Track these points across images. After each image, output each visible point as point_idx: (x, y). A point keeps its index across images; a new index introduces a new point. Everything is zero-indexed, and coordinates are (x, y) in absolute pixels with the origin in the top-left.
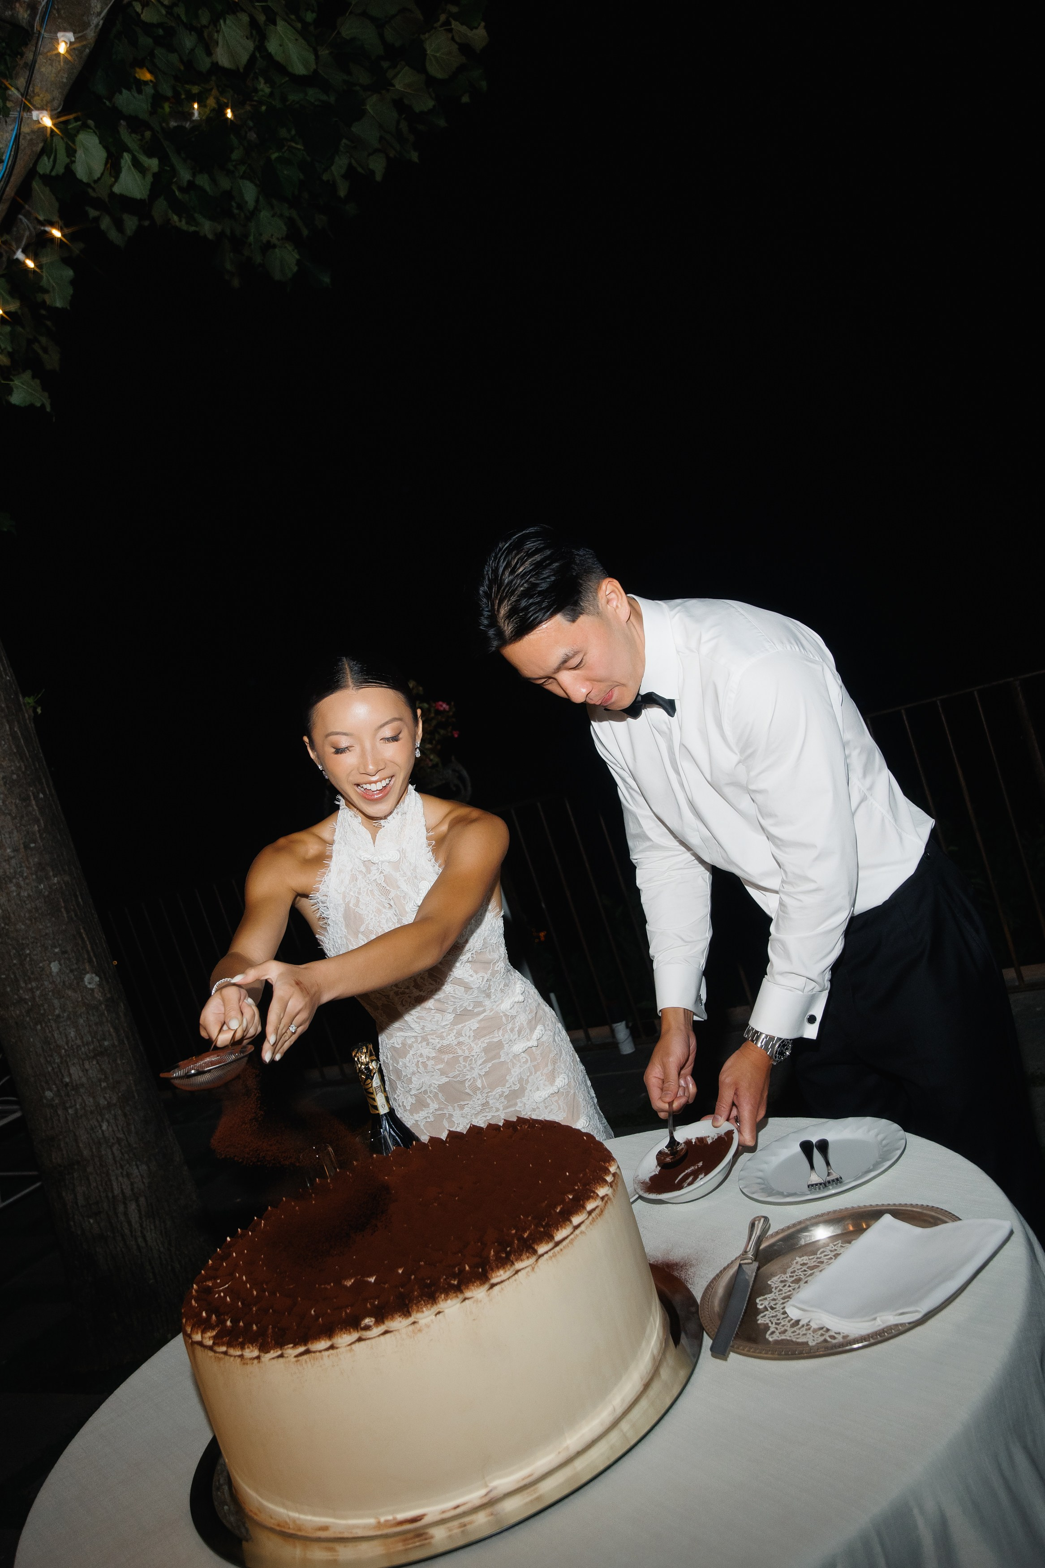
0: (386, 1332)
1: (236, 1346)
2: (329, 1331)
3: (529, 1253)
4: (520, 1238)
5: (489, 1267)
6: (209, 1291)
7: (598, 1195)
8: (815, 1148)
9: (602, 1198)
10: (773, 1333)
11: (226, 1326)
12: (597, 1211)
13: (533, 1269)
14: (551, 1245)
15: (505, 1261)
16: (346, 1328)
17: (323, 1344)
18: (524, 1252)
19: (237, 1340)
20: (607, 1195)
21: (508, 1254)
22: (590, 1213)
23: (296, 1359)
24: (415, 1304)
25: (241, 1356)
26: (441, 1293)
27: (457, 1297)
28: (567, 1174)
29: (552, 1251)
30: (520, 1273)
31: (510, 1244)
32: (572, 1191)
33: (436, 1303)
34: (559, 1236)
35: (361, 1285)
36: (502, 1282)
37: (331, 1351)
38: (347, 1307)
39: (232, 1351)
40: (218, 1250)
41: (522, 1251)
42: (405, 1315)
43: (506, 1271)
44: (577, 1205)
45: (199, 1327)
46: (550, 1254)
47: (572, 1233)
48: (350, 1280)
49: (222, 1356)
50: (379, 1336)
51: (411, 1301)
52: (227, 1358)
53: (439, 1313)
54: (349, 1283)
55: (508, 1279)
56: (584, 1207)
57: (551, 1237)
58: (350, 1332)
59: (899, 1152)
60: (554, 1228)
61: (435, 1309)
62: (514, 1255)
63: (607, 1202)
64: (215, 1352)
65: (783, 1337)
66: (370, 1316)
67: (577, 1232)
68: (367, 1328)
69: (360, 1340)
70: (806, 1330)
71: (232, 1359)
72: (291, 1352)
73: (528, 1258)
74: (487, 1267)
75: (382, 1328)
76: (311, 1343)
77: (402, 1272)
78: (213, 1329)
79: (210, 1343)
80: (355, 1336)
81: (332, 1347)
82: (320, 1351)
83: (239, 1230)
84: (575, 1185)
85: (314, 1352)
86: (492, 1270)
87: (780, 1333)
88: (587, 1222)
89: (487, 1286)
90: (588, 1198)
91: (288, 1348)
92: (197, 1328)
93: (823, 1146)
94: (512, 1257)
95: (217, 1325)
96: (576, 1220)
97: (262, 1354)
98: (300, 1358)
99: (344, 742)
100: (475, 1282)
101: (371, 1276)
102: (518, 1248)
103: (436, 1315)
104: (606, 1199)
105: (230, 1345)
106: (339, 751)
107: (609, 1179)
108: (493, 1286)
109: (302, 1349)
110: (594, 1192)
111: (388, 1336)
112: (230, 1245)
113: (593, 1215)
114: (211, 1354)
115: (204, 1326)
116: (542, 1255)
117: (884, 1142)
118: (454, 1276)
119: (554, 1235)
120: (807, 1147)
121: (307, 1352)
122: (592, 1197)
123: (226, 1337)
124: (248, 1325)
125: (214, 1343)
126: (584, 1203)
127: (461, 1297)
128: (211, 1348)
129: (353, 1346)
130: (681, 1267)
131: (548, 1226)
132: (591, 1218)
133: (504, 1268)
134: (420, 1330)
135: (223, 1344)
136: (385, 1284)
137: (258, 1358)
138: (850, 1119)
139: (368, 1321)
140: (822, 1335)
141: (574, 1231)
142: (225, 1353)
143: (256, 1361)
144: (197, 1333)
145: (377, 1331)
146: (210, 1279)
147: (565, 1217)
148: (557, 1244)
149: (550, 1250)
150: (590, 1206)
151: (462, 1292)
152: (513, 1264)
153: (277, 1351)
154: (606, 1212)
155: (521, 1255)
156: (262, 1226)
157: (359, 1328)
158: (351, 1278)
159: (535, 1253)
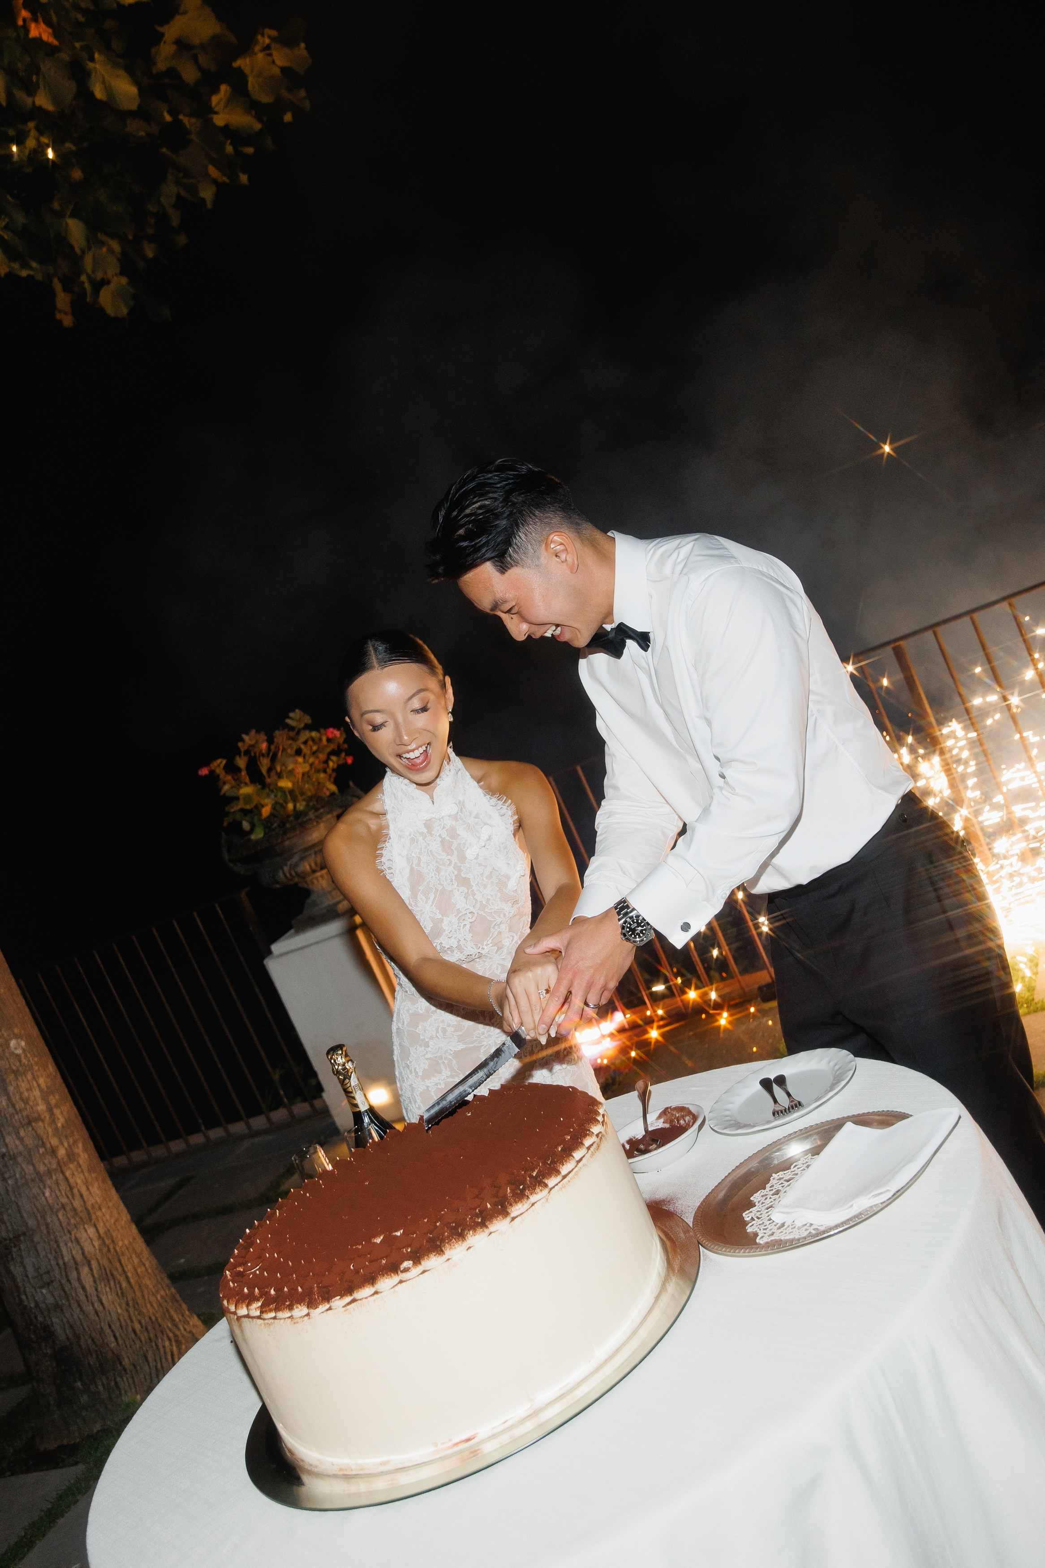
0: (424, 1272)
1: (284, 1309)
2: (371, 1280)
3: (541, 1186)
4: (531, 1176)
5: (509, 1203)
6: (241, 1274)
7: (593, 1133)
8: (774, 1084)
9: (597, 1135)
10: (762, 1237)
11: (270, 1295)
12: (595, 1146)
13: (547, 1199)
14: (559, 1178)
15: (520, 1196)
16: (387, 1273)
17: (367, 1291)
19: (285, 1304)
20: (600, 1132)
21: (524, 1189)
22: (589, 1148)
23: (344, 1309)
24: (448, 1243)
25: (291, 1317)
26: (469, 1230)
27: (483, 1231)
28: (562, 1119)
29: (561, 1183)
30: (537, 1205)
31: (523, 1182)
32: (569, 1133)
33: (465, 1239)
34: (564, 1169)
35: (389, 1240)
36: (521, 1214)
37: (376, 1296)
38: (383, 1258)
39: (280, 1315)
40: (241, 1240)
41: (535, 1186)
42: (439, 1254)
43: (523, 1205)
44: (576, 1143)
45: (243, 1302)
47: (576, 1166)
48: (380, 1237)
49: (272, 1321)
50: (418, 1276)
51: (442, 1241)
52: (276, 1321)
53: (470, 1248)
54: (378, 1240)
55: (527, 1210)
56: (583, 1144)
57: (558, 1172)
58: (391, 1276)
59: (851, 1072)
60: (560, 1163)
61: (466, 1244)
62: (530, 1190)
63: (601, 1138)
64: (264, 1319)
65: (772, 1238)
66: (408, 1259)
67: (580, 1164)
68: (406, 1270)
69: (401, 1282)
70: (792, 1229)
71: (282, 1321)
72: (338, 1303)
73: (543, 1191)
74: (506, 1203)
75: (420, 1269)
76: (358, 1292)
77: (428, 1222)
78: (258, 1300)
79: (258, 1313)
80: (396, 1279)
81: (376, 1292)
82: (366, 1298)
83: (256, 1222)
84: (570, 1128)
85: (360, 1300)
86: (511, 1205)
87: (769, 1236)
88: (588, 1156)
89: (508, 1219)
90: (585, 1135)
91: (336, 1300)
92: (242, 1303)
93: (781, 1080)
94: (527, 1192)
95: (261, 1297)
96: (577, 1155)
97: (311, 1311)
98: (348, 1307)
99: (379, 719)
100: (498, 1217)
101: (398, 1231)
102: (531, 1183)
103: (467, 1250)
104: (600, 1136)
105: (277, 1309)
106: (376, 728)
107: (600, 1118)
108: (513, 1219)
109: (348, 1299)
110: (589, 1131)
111: (426, 1274)
112: (249, 1236)
113: (592, 1149)
114: (260, 1322)
115: (249, 1299)
116: (554, 1187)
117: (837, 1067)
118: (477, 1216)
119: (561, 1170)
120: (766, 1084)
121: (354, 1301)
122: (589, 1135)
123: (272, 1304)
124: (293, 1290)
125: (262, 1312)
126: (582, 1140)
127: (487, 1231)
128: (259, 1317)
129: (396, 1288)
130: (669, 1202)
131: (553, 1162)
132: (590, 1152)
133: (523, 1202)
134: (455, 1266)
135: (271, 1311)
136: (412, 1234)
137: (308, 1315)
138: (802, 1053)
139: (406, 1264)
140: (806, 1230)
141: (578, 1164)
142: (275, 1318)
143: (306, 1318)
144: (242, 1307)
145: (416, 1271)
146: (240, 1265)
147: (568, 1153)
148: (564, 1177)
149: (559, 1182)
150: (587, 1142)
151: (487, 1227)
152: (528, 1198)
153: (325, 1305)
154: (602, 1147)
155: (535, 1189)
156: (278, 1214)
157: (399, 1272)
158: (378, 1235)
159: (546, 1185)
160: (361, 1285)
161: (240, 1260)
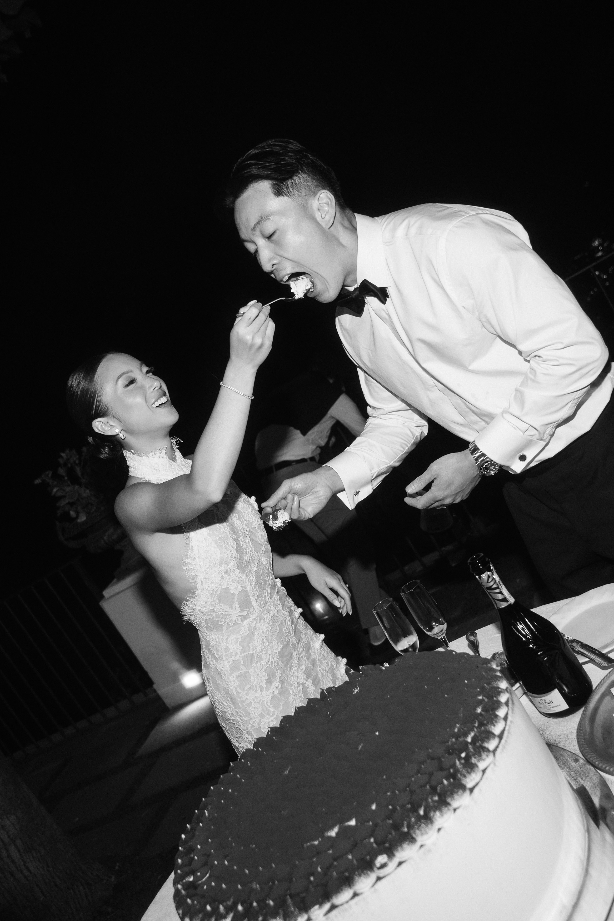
0: (400, 864)
5: (461, 775)
6: (193, 885)
11: (238, 909)
13: (495, 764)
16: (363, 872)
17: (345, 895)
18: (482, 752)
21: (468, 758)
23: (326, 917)
24: (418, 829)
26: (435, 811)
27: (447, 809)
30: (487, 771)
32: (479, 693)
33: (432, 821)
34: (497, 731)
35: (344, 832)
36: (477, 784)
37: (357, 899)
38: (347, 854)
41: (477, 752)
42: (412, 842)
43: (475, 774)
44: (493, 702)
46: (501, 746)
47: (506, 725)
48: (333, 830)
50: (396, 869)
53: (439, 830)
54: (333, 833)
55: (481, 779)
56: (499, 702)
57: (492, 734)
58: (368, 875)
60: (491, 725)
62: (475, 758)
66: (381, 853)
67: (508, 722)
68: (383, 866)
69: (379, 879)
72: (317, 912)
73: (487, 756)
74: (459, 775)
75: (396, 861)
76: (336, 898)
77: (376, 807)
80: (373, 876)
81: (355, 895)
82: (347, 902)
83: (188, 825)
85: (342, 905)
86: (465, 776)
88: (510, 712)
89: (468, 792)
91: (315, 910)
94: (473, 760)
95: (227, 913)
96: (501, 713)
98: (329, 915)
100: (458, 792)
101: (349, 820)
102: (472, 750)
103: (438, 832)
108: (471, 791)
109: (327, 906)
111: (403, 866)
112: (186, 841)
113: (510, 705)
116: (496, 751)
118: (437, 794)
119: (494, 731)
121: (333, 907)
124: (262, 902)
126: (497, 698)
127: (450, 808)
129: (375, 887)
131: (482, 725)
132: (510, 708)
133: (474, 771)
134: (430, 851)
136: (369, 822)
139: (381, 859)
141: (506, 722)
145: (391, 864)
146: (188, 875)
147: (491, 714)
148: (500, 737)
149: (499, 744)
150: (502, 699)
151: (447, 804)
152: (476, 765)
153: (303, 916)
154: (515, 701)
155: (481, 756)
156: (207, 814)
157: (375, 869)
158: (331, 828)
159: (488, 750)
160: (338, 890)
161: (186, 869)
